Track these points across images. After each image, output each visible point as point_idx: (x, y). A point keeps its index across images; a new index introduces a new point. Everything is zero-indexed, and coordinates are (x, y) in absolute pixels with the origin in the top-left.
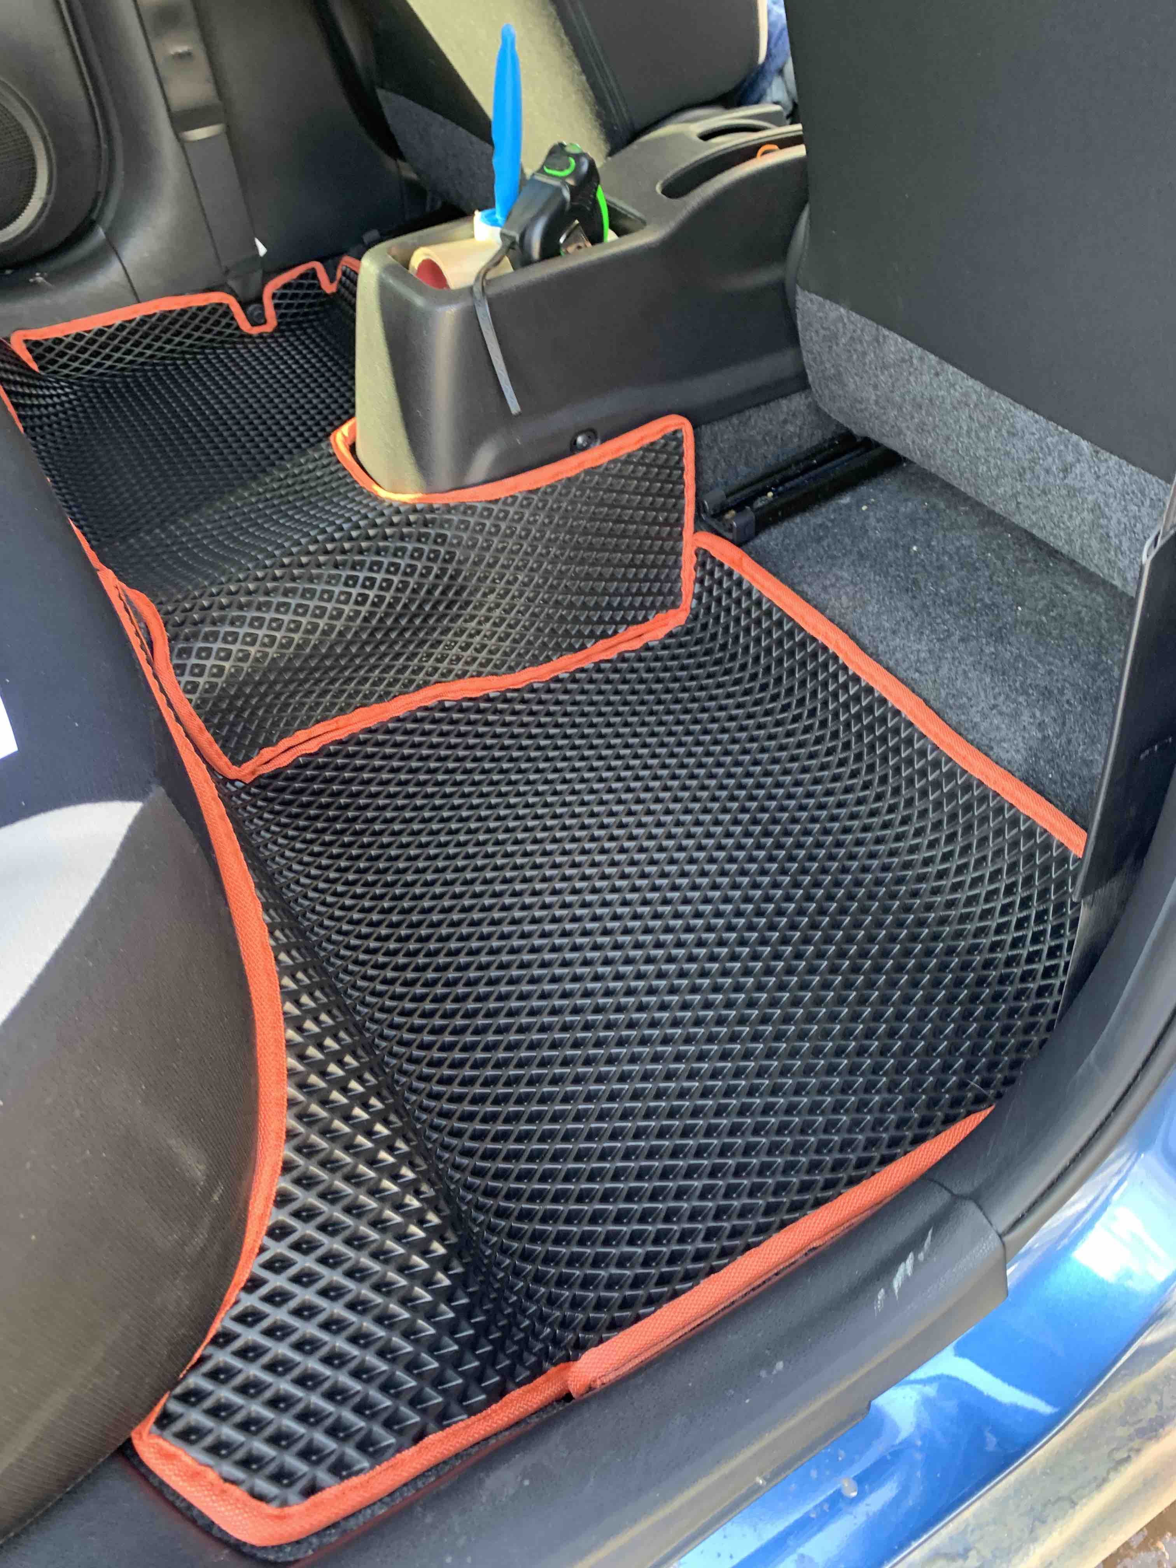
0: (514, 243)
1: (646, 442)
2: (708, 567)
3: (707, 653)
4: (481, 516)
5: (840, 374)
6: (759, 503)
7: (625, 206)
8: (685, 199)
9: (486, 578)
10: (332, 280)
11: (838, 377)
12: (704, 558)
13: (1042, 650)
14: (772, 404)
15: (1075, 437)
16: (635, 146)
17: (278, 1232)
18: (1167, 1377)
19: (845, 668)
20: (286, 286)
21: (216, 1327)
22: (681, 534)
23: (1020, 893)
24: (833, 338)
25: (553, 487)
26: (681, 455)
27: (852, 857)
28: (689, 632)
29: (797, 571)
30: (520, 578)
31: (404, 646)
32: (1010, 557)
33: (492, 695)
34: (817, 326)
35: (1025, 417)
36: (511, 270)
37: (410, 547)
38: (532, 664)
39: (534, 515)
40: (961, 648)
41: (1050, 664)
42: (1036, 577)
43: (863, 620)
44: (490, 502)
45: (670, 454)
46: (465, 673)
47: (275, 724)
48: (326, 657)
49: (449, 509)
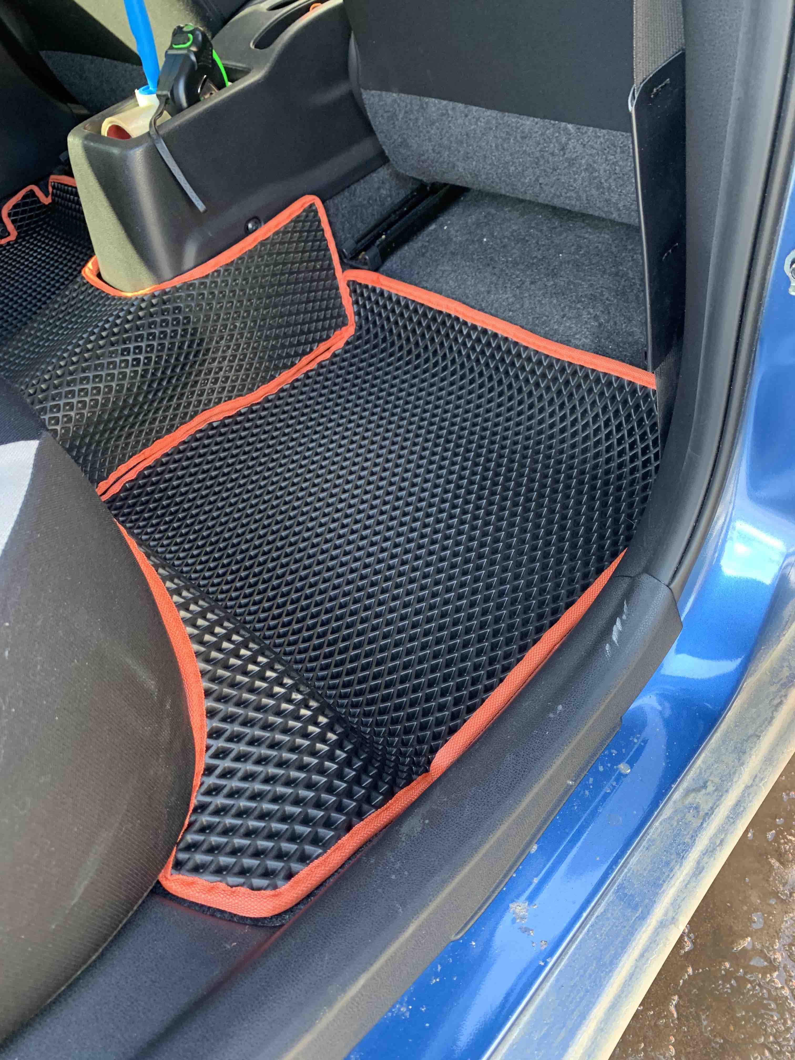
0: (167, 99)
1: (294, 216)
2: (358, 291)
3: (375, 347)
4: (199, 288)
5: (405, 140)
6: (378, 242)
7: (234, 63)
8: (272, 47)
9: (215, 330)
10: (47, 196)
11: (404, 144)
12: (354, 286)
13: (582, 274)
14: (367, 178)
15: (563, 124)
16: (227, 26)
17: (215, 734)
18: (789, 650)
19: (465, 323)
20: (15, 207)
21: (194, 802)
22: (334, 274)
23: (614, 423)
24: (393, 116)
25: (241, 258)
26: (319, 221)
27: (505, 438)
28: (359, 338)
29: (416, 276)
30: (238, 324)
31: (174, 390)
32: (545, 228)
33: (243, 411)
34: (381, 112)
35: (528, 123)
36: (170, 117)
37: (158, 320)
38: (263, 383)
39: (235, 280)
40: (533, 287)
41: (589, 280)
42: (565, 234)
43: (467, 291)
44: (203, 277)
45: (312, 222)
46: (220, 399)
47: (102, 465)
48: (123, 408)
49: (176, 289)
